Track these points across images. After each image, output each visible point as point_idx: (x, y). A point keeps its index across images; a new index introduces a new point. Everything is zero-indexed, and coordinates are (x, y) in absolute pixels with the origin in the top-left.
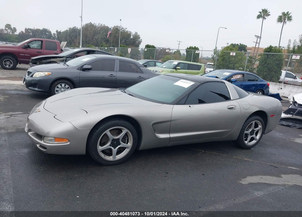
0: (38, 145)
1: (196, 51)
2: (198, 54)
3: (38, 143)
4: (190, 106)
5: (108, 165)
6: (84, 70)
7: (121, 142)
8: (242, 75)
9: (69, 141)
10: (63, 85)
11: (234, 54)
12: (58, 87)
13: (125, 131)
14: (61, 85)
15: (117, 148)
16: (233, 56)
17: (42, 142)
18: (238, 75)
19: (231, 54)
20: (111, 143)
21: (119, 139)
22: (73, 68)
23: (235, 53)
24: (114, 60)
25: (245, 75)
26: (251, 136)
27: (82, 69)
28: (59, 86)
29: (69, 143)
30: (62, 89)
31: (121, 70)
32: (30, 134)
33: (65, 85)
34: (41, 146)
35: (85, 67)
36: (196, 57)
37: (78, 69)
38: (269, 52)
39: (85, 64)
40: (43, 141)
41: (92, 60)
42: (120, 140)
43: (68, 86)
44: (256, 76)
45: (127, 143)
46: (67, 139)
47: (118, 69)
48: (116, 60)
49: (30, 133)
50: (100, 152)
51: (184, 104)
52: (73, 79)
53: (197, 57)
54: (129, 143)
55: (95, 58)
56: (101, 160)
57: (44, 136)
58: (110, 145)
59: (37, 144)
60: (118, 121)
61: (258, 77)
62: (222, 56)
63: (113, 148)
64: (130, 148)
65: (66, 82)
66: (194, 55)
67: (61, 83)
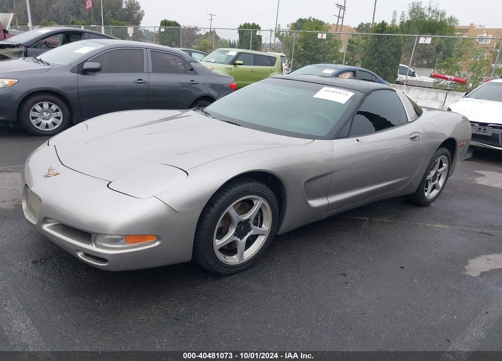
0: (80, 255)
1: (256, 31)
2: (260, 37)
3: (79, 249)
4: (358, 140)
5: (230, 275)
6: (86, 72)
7: (252, 226)
8: (352, 73)
9: (158, 238)
10: (46, 105)
11: (325, 36)
12: (35, 110)
13: (258, 203)
14: (41, 106)
15: (246, 238)
16: (321, 39)
17: (92, 248)
18: (346, 74)
19: (319, 36)
20: (236, 231)
21: (249, 220)
22: (63, 68)
23: (326, 34)
24: (140, 50)
25: (358, 73)
26: (433, 184)
27: (81, 69)
28: (38, 108)
29: (157, 243)
30: (45, 113)
31: (156, 69)
32: (48, 227)
33: (50, 106)
34: (88, 254)
35: (87, 65)
36: (257, 43)
37: (72, 71)
38: (382, 32)
39: (86, 61)
40: (94, 245)
41: (97, 50)
42: (251, 222)
43: (57, 107)
44: (373, 75)
45: (261, 226)
46: (154, 235)
47: (151, 69)
48: (145, 50)
49: (46, 227)
50: (217, 252)
51: (347, 137)
52: (66, 92)
53: (259, 43)
54: (263, 225)
55: (104, 48)
56: (219, 267)
57: (97, 234)
58: (235, 235)
59: (78, 251)
60: (248, 184)
61: (375, 76)
62: (304, 40)
63: (239, 239)
64: (267, 234)
65: (51, 98)
66: (253, 39)
67: (40, 102)
